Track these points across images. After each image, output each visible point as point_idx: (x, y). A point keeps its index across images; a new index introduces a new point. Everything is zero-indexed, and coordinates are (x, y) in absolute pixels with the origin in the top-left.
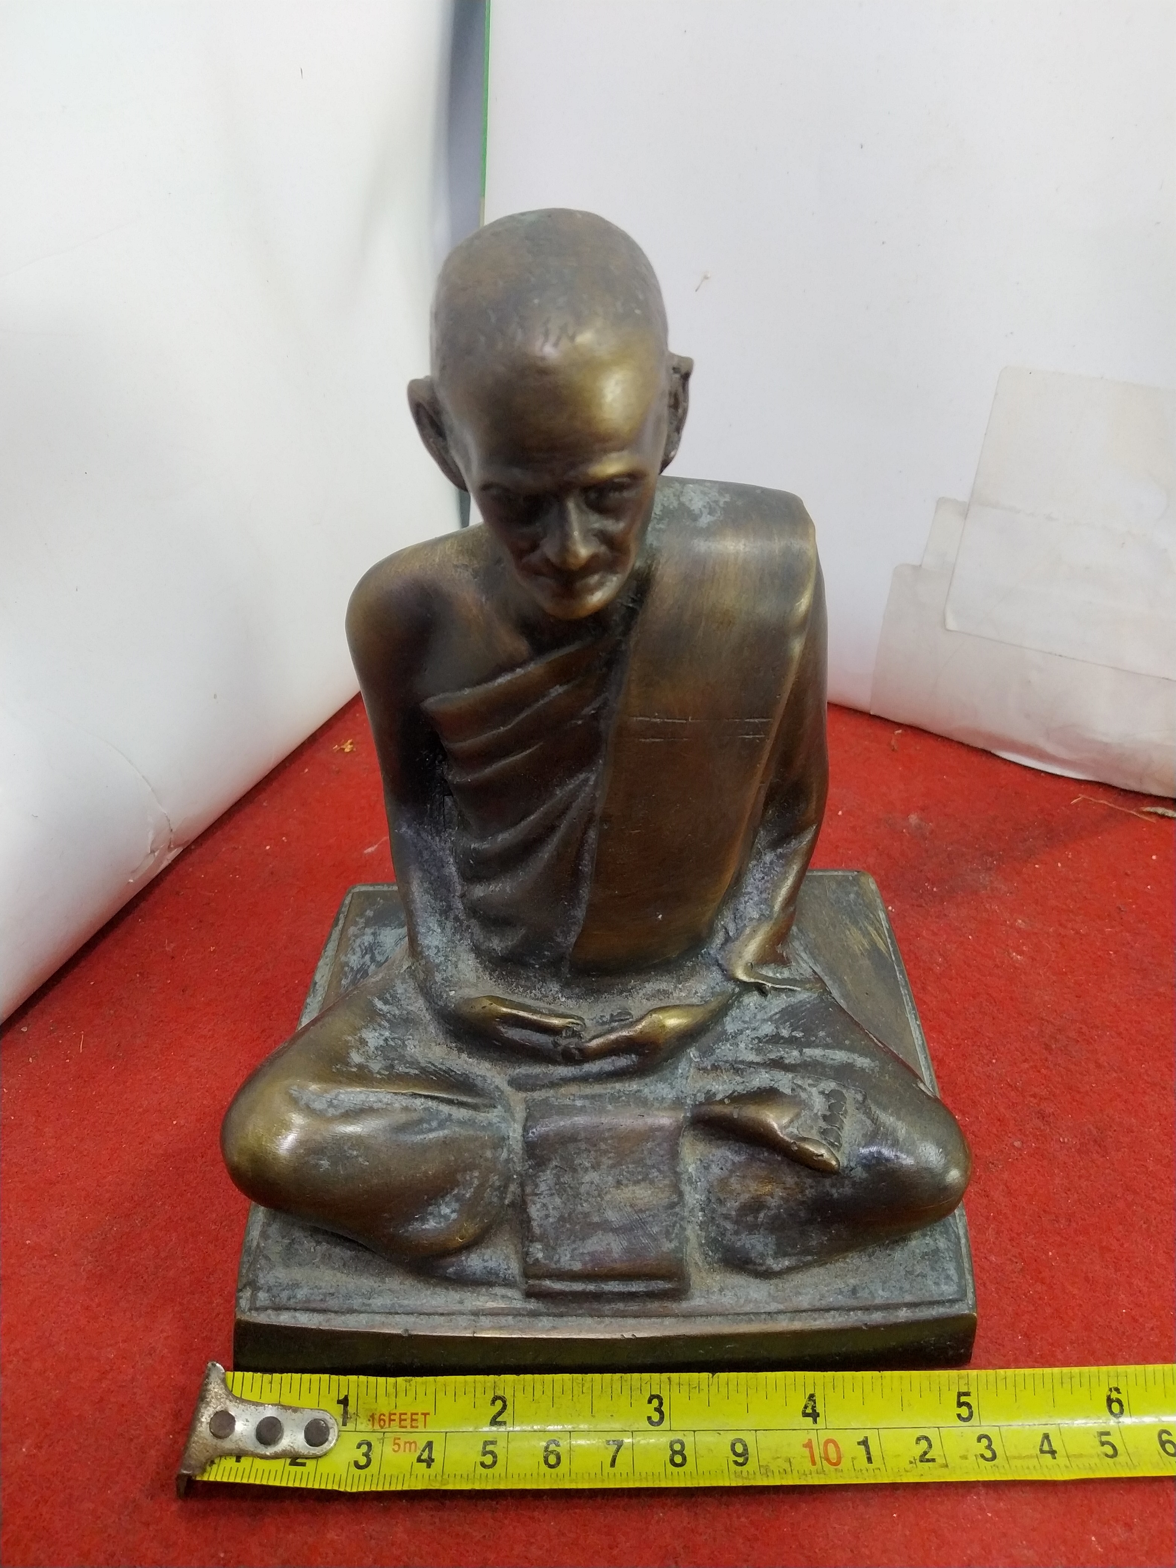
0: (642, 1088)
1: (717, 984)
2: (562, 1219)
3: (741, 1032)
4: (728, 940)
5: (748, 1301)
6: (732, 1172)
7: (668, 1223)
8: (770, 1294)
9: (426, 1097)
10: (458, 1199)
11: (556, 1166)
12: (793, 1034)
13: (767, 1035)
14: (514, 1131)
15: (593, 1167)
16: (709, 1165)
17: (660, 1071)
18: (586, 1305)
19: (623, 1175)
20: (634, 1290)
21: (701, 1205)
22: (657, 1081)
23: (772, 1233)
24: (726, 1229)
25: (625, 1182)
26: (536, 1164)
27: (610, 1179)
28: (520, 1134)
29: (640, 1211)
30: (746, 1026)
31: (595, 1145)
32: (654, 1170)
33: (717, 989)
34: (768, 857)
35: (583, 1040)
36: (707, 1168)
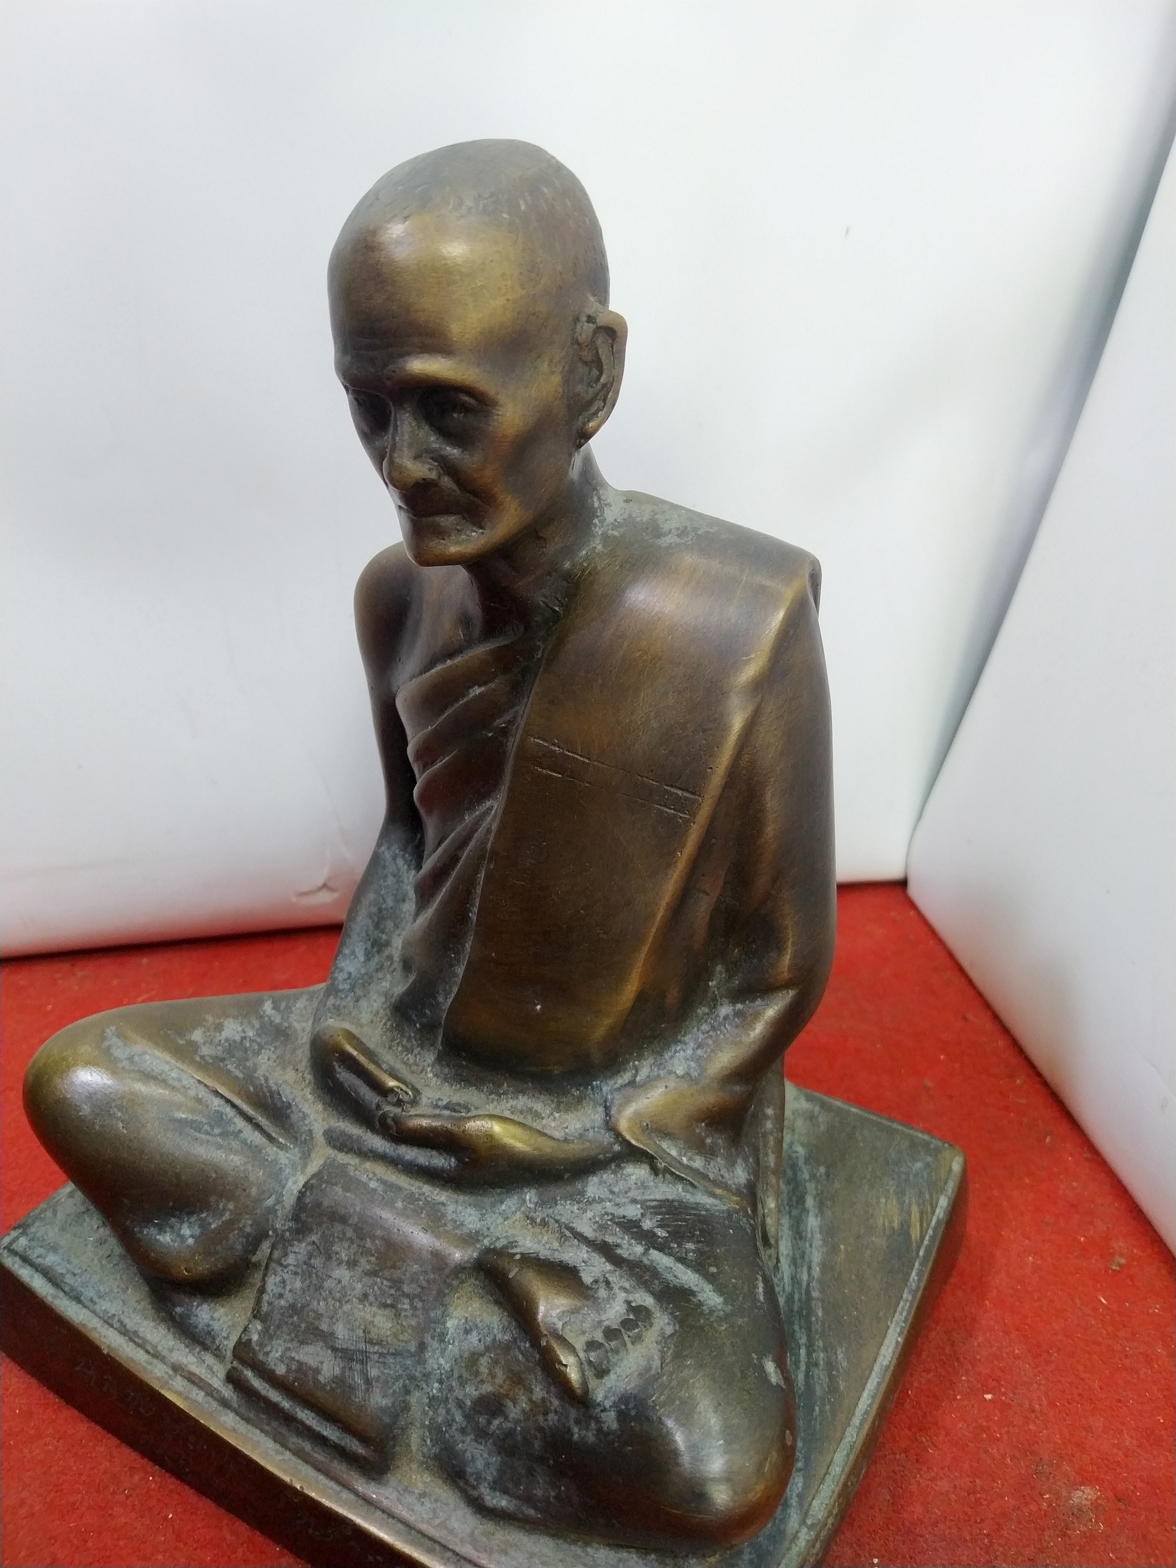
0: (449, 1203)
1: (593, 1128)
2: (293, 1307)
3: (601, 1200)
4: (632, 1083)
5: (443, 1525)
6: (488, 1349)
7: (391, 1372)
8: (473, 1533)
9: (228, 1101)
10: (203, 1225)
11: (314, 1242)
12: (656, 1230)
13: (624, 1217)
14: (295, 1183)
15: (348, 1263)
16: (471, 1330)
17: (481, 1195)
18: (274, 1424)
19: (373, 1289)
20: (325, 1433)
21: (441, 1374)
22: (470, 1205)
23: (499, 1453)
24: (454, 1420)
25: (371, 1298)
26: (296, 1229)
27: (359, 1286)
28: (299, 1188)
29: (371, 1342)
30: (611, 1197)
31: (361, 1238)
32: (406, 1301)
33: (590, 1133)
34: (724, 1010)
35: (407, 1111)
36: (467, 1332)
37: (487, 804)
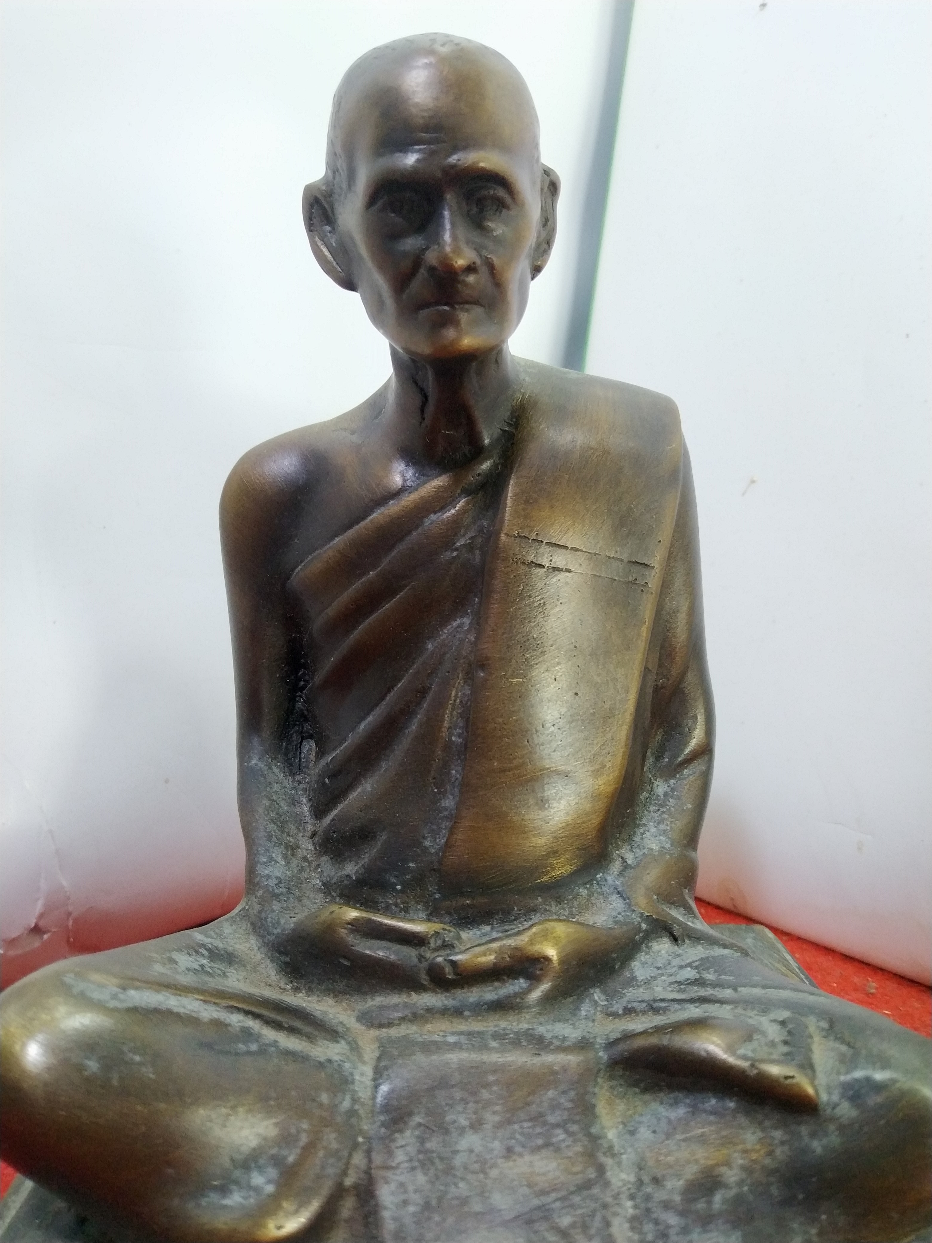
0: (535, 1027)
1: (620, 912)
3: (656, 977)
4: (626, 868)
6: (668, 1134)
11: (420, 1125)
12: (721, 978)
13: (688, 979)
15: (471, 1126)
16: (635, 1130)
19: (515, 1138)
21: (630, 1189)
22: (554, 1020)
24: (668, 1227)
25: (518, 1149)
27: (496, 1144)
28: (370, 1078)
29: (543, 1193)
30: (660, 972)
31: (474, 1093)
32: (559, 1131)
33: (621, 918)
34: (661, 787)
35: (457, 950)
36: (632, 1133)
37: (455, 624)
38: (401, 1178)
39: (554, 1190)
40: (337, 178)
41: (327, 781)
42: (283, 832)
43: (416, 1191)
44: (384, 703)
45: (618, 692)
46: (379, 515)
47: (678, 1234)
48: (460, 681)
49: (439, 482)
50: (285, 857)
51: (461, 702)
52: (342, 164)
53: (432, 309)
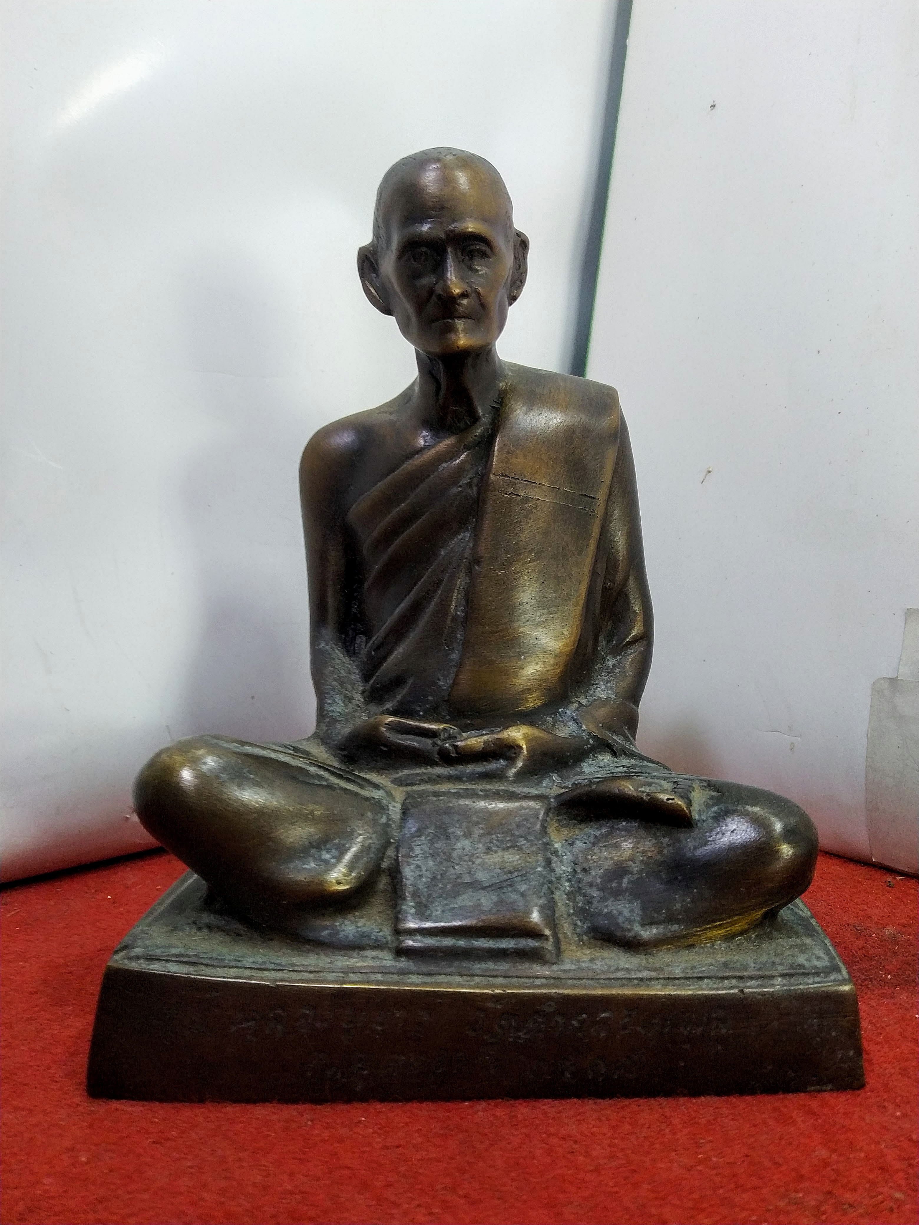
1: (574, 732)
2: (434, 879)
6: (595, 844)
10: (339, 847)
11: (432, 834)
15: (465, 836)
16: (573, 842)
19: (492, 843)
20: (504, 947)
21: (568, 876)
22: (523, 787)
23: (637, 898)
24: (592, 897)
25: (495, 848)
27: (480, 846)
28: (399, 809)
29: (509, 872)
32: (522, 839)
33: (574, 734)
34: (611, 662)
35: (458, 740)
36: (572, 844)
37: (460, 537)
38: (419, 863)
39: (516, 871)
40: (380, 242)
41: (373, 653)
42: (342, 688)
43: (427, 870)
44: (412, 593)
45: (573, 583)
46: (409, 465)
47: (598, 902)
48: (462, 575)
49: (448, 442)
50: (344, 702)
51: (464, 588)
52: (382, 233)
53: (440, 322)
